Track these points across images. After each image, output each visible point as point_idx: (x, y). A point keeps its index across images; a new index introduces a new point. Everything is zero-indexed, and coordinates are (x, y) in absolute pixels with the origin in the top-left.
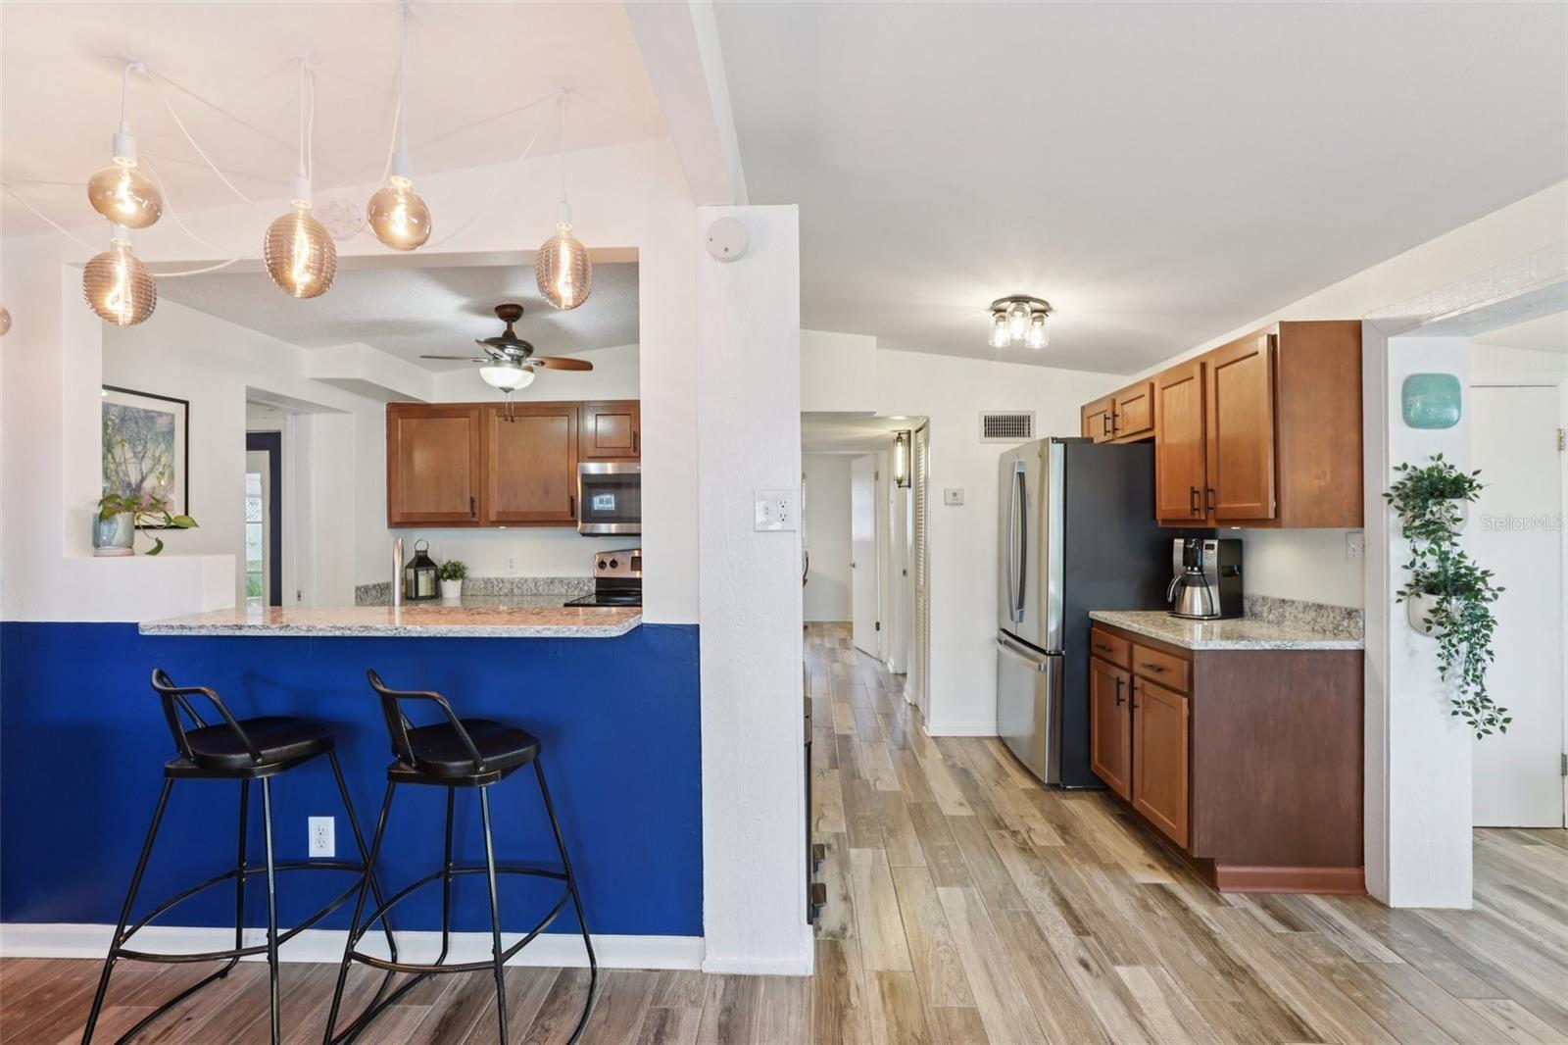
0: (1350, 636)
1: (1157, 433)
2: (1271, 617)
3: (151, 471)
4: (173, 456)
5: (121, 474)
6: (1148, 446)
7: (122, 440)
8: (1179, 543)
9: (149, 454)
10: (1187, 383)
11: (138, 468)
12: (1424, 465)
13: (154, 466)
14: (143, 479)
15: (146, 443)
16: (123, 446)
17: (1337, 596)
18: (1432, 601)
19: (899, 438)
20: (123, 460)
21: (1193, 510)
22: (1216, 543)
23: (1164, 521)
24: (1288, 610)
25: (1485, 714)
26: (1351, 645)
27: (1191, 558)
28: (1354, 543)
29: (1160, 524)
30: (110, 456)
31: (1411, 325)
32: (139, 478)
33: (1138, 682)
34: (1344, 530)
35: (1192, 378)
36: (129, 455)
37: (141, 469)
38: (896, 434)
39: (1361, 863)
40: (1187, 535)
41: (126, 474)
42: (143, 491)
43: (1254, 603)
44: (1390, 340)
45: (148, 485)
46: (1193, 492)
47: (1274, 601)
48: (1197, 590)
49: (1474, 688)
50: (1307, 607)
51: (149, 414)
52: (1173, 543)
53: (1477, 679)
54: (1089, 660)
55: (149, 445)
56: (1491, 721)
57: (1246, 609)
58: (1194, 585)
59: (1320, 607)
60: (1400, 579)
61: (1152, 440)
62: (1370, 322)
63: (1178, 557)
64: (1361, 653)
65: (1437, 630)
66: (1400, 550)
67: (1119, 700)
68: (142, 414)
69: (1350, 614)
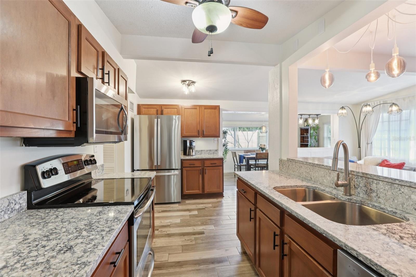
8: (188, 141)
12: (224, 131)
17: (213, 148)
21: (198, 134)
23: (184, 137)
24: (203, 152)
27: (191, 144)
33: (206, 168)
35: (196, 109)
50: (207, 151)
58: (191, 149)
59: (210, 150)
63: (188, 144)
69: (216, 150)
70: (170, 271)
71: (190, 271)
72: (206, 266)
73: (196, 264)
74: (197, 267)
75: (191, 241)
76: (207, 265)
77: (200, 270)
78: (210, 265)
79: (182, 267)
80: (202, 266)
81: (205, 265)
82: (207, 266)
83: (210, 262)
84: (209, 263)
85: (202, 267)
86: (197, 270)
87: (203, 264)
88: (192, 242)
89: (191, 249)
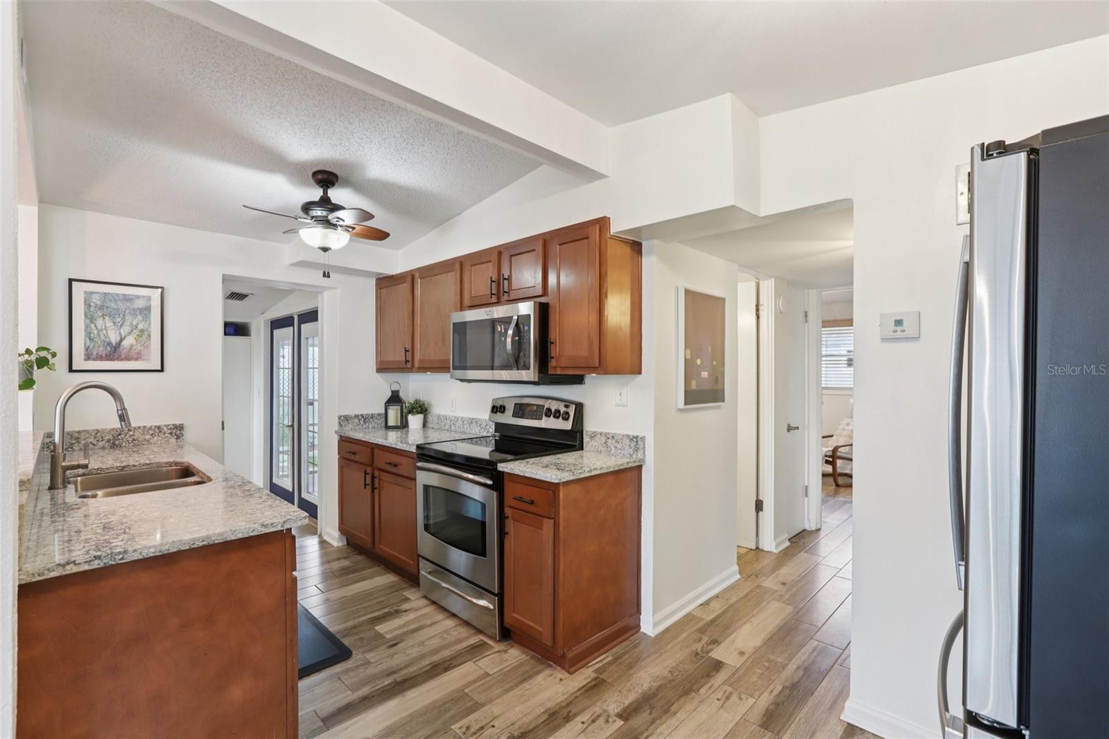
3: (130, 333)
4: (150, 324)
5: (102, 337)
7: (103, 315)
9: (127, 323)
11: (118, 333)
13: (132, 331)
14: (121, 340)
15: (124, 316)
16: (104, 318)
20: (103, 327)
30: (93, 326)
32: (119, 338)
36: (109, 324)
37: (120, 333)
41: (107, 336)
42: (121, 347)
45: (125, 343)
51: (127, 297)
55: (126, 318)
68: (121, 297)
70: (447, 651)
71: (406, 666)
72: (378, 687)
73: (405, 681)
74: (398, 677)
75: (473, 730)
76: (378, 689)
77: (389, 675)
78: (369, 691)
79: (431, 666)
80: (386, 683)
81: (381, 688)
82: (376, 688)
83: (373, 697)
84: (374, 694)
85: (388, 681)
86: (394, 672)
87: (389, 687)
88: (464, 730)
89: (447, 706)
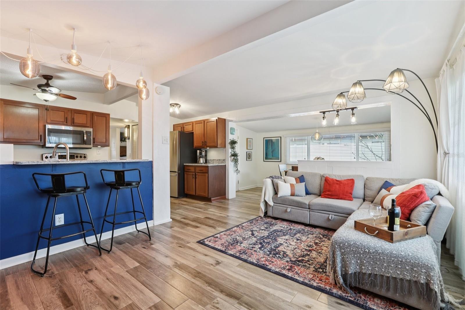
0: (224, 163)
1: (194, 131)
2: (212, 162)
6: (192, 134)
8: (198, 151)
10: (201, 124)
12: (232, 139)
17: (222, 158)
18: (233, 157)
19: (126, 127)
21: (203, 145)
22: (204, 151)
23: (195, 147)
24: (215, 161)
25: (238, 171)
26: (224, 164)
27: (201, 153)
28: (224, 149)
29: (194, 148)
31: (231, 121)
33: (197, 173)
34: (223, 148)
35: (202, 123)
38: (125, 126)
39: (225, 195)
40: (200, 149)
43: (209, 161)
44: (229, 122)
46: (202, 142)
47: (212, 160)
48: (202, 159)
49: (237, 168)
50: (217, 160)
52: (197, 151)
53: (237, 167)
54: (184, 173)
56: (238, 172)
57: (207, 162)
58: (201, 158)
59: (220, 160)
60: (230, 155)
61: (193, 133)
62: (227, 119)
63: (198, 154)
64: (225, 165)
65: (234, 161)
66: (230, 151)
67: (193, 178)
69: (224, 160)
